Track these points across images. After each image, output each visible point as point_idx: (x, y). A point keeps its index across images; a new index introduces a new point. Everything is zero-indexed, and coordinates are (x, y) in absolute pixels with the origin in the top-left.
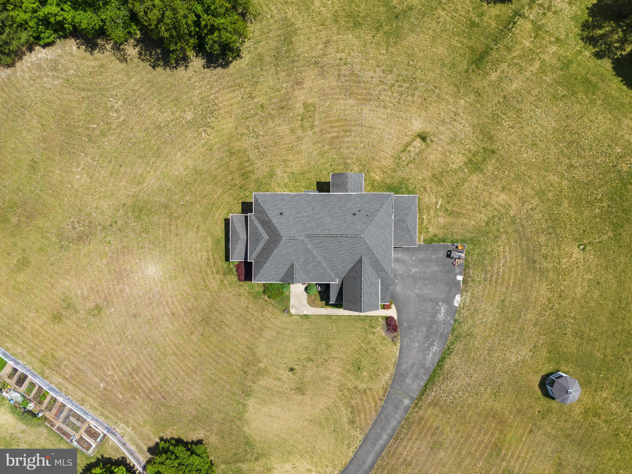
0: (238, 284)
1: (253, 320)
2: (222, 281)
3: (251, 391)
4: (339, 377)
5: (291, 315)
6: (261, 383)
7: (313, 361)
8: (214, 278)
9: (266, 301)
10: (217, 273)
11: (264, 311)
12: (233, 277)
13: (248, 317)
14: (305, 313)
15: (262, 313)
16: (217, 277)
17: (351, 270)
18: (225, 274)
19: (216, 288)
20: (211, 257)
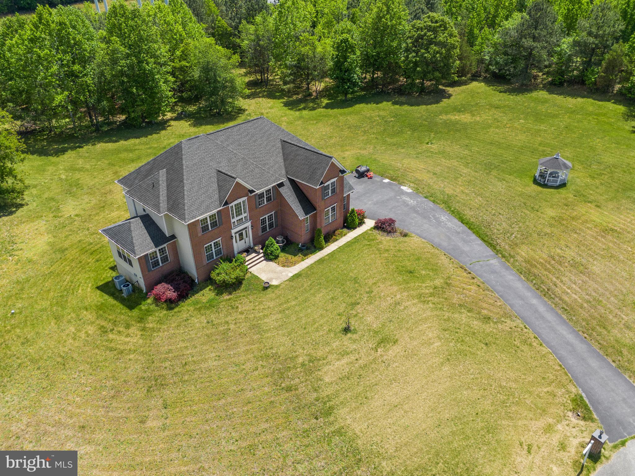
0: (171, 315)
1: (232, 326)
2: (144, 329)
3: (325, 403)
4: (406, 294)
5: (277, 287)
6: (327, 379)
7: (358, 304)
8: (128, 335)
9: (229, 299)
10: (128, 326)
11: (237, 307)
12: (157, 314)
13: (221, 329)
14: (291, 275)
15: (237, 312)
16: (131, 330)
17: (285, 160)
18: (141, 320)
19: (141, 341)
20: (103, 323)
